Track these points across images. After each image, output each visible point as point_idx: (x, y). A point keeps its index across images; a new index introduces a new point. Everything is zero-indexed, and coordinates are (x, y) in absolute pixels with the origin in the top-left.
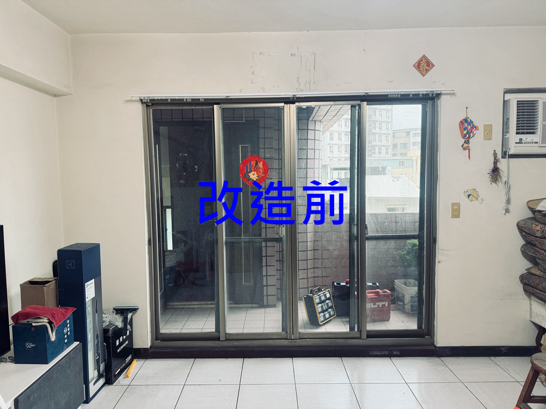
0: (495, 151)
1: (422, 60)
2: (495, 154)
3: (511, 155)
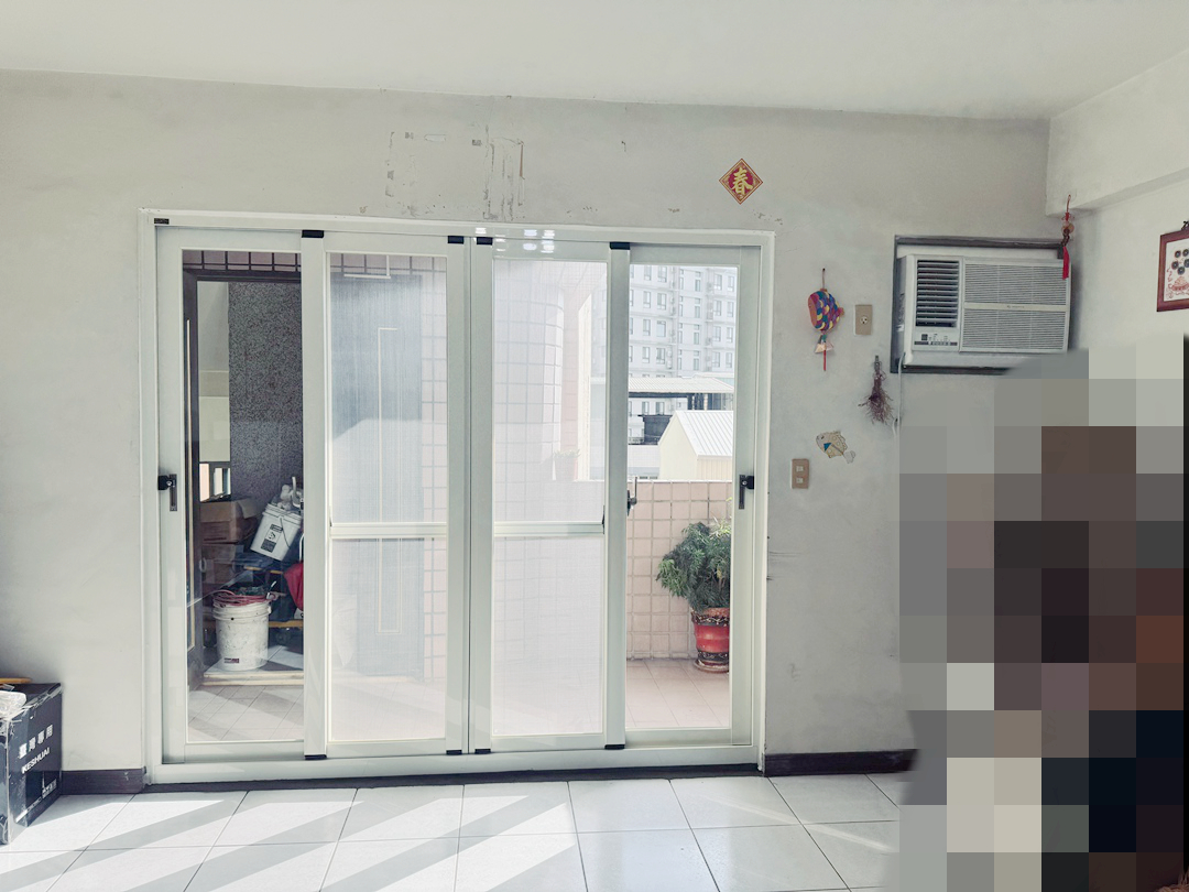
0: (877, 357)
1: (737, 171)
2: (877, 365)
3: (908, 367)
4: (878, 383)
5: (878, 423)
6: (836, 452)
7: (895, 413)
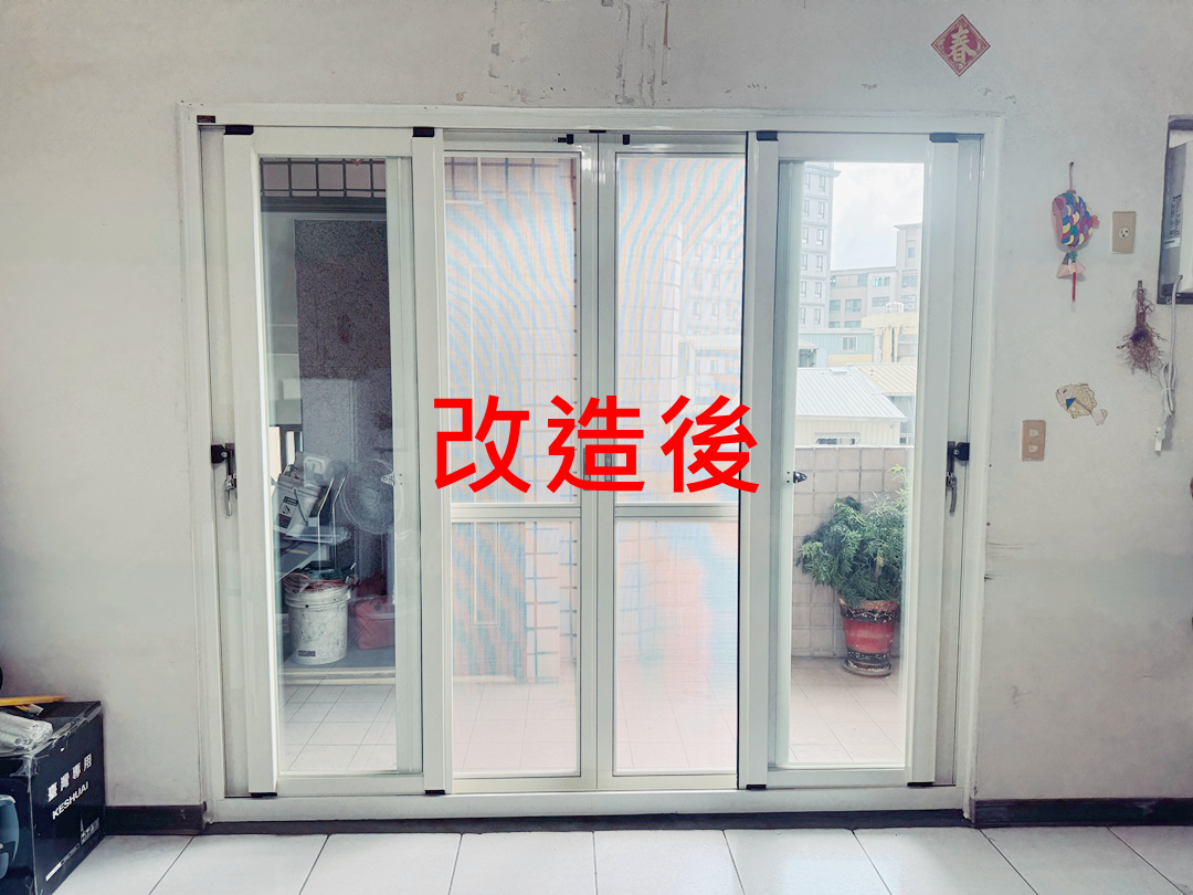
0: (1140, 282)
4: (1141, 317)
5: (1140, 372)
6: (1082, 411)
7: (1164, 360)
